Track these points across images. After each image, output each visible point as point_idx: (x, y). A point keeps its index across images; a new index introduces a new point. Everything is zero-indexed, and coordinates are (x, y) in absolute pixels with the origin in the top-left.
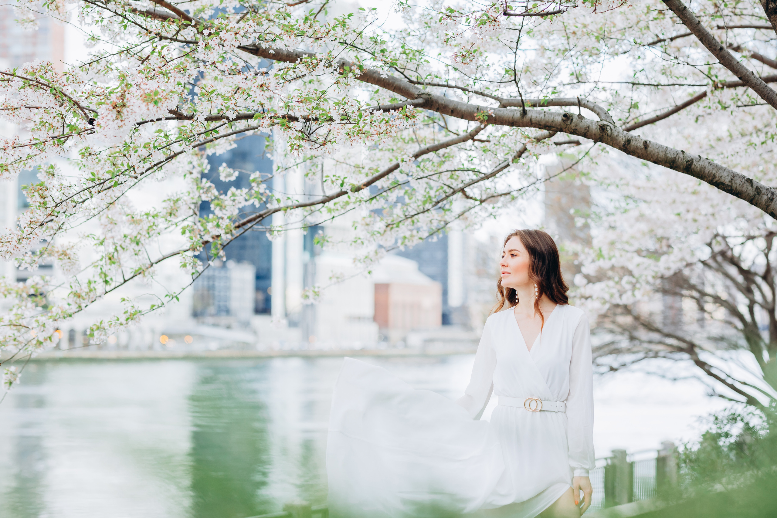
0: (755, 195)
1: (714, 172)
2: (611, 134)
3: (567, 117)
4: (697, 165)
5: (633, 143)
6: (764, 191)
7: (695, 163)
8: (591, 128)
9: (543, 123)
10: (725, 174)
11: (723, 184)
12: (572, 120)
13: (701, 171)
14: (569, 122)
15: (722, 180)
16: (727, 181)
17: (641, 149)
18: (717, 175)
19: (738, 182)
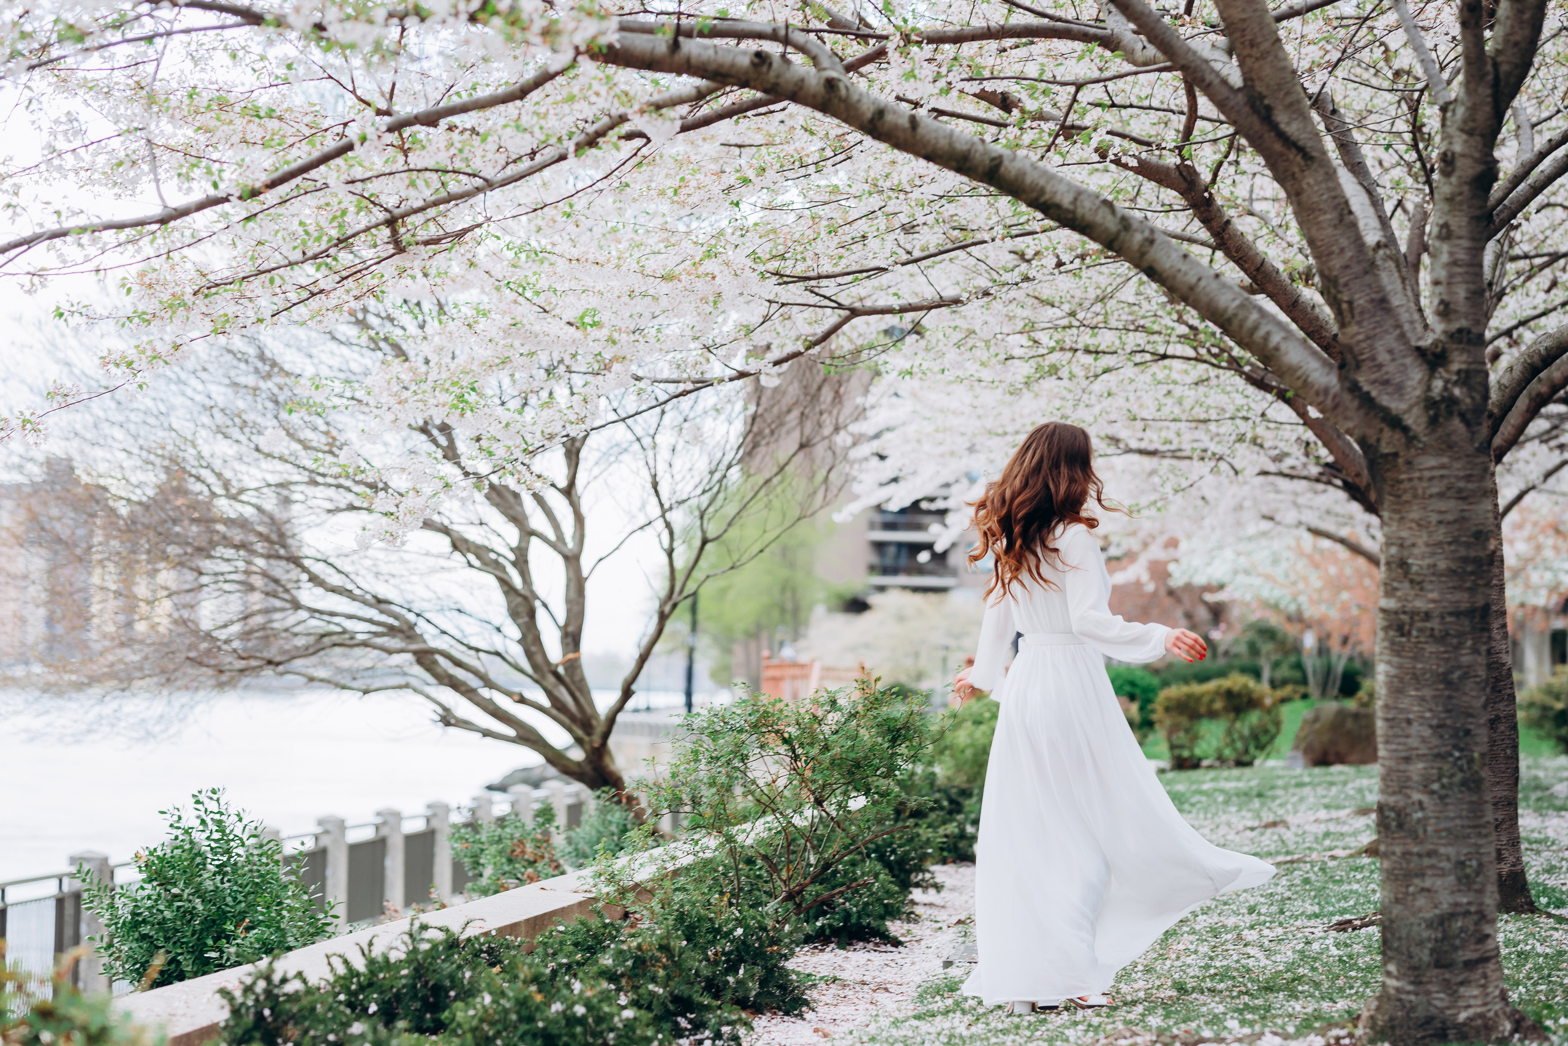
0: (1118, 233)
1: (1042, 182)
2: (848, 96)
3: (761, 57)
4: (1011, 168)
5: (889, 118)
6: (1135, 225)
7: (1006, 163)
8: (807, 82)
9: (712, 67)
10: (1062, 188)
11: (1058, 206)
12: (770, 64)
13: (1016, 179)
14: (765, 69)
15: (1058, 199)
16: (1066, 201)
17: (904, 130)
18: (1049, 188)
19: (1087, 204)
